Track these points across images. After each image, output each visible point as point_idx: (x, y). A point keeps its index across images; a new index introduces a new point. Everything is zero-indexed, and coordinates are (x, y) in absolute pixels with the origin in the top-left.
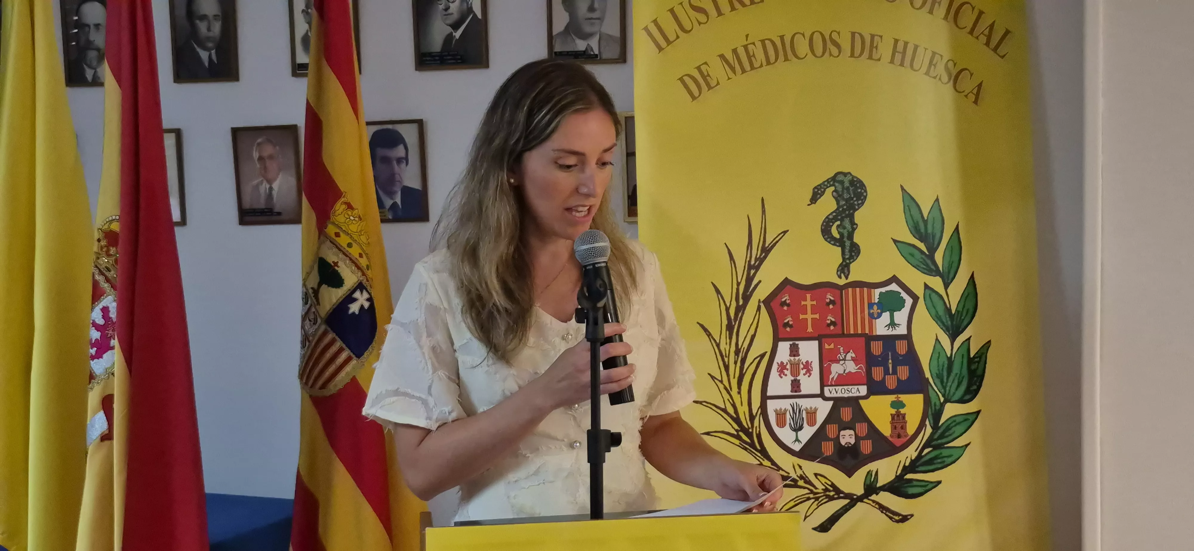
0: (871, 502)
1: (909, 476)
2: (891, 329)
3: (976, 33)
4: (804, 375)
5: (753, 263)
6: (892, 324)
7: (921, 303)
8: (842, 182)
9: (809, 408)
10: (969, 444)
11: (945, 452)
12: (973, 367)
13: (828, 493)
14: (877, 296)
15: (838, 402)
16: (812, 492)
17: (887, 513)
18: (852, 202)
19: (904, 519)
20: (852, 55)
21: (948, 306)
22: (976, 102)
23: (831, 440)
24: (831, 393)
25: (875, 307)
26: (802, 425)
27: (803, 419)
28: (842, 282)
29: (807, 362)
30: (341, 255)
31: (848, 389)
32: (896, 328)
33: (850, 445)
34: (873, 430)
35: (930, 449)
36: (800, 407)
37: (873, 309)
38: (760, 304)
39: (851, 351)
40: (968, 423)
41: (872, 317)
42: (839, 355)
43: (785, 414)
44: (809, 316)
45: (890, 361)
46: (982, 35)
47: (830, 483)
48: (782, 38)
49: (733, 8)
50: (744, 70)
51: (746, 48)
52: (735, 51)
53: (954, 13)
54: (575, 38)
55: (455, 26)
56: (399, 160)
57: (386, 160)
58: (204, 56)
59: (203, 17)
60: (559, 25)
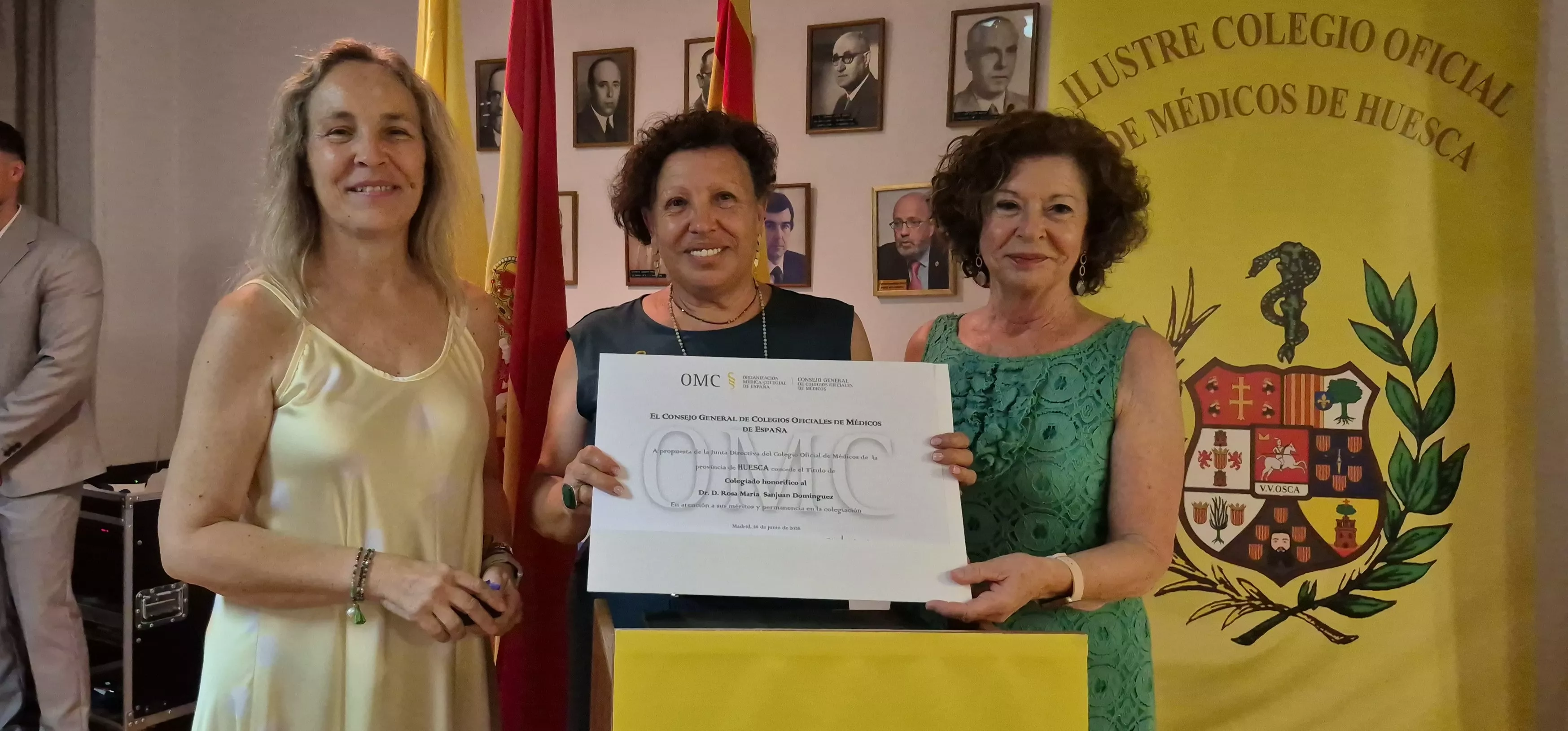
0: (1305, 617)
1: (1355, 592)
2: (1342, 423)
3: (1468, 87)
4: (1231, 467)
5: (1175, 338)
6: (1344, 417)
7: (1382, 396)
8: (1290, 254)
9: (1235, 504)
10: (1435, 561)
11: (1403, 569)
12: (1446, 473)
13: (1253, 602)
14: (1327, 384)
15: (1271, 502)
16: (1233, 598)
17: (1326, 632)
18: (1301, 276)
19: (1347, 640)
20: (1310, 112)
21: (1417, 401)
22: (1464, 167)
23: (1260, 542)
24: (1263, 490)
25: (1324, 397)
26: (1226, 522)
27: (1227, 515)
28: (1284, 365)
29: (1236, 453)
31: (1285, 488)
32: (1349, 422)
33: (1284, 551)
34: (1313, 537)
35: (1385, 563)
36: (1224, 503)
37: (1321, 399)
38: (1182, 385)
39: (1291, 445)
40: (1436, 537)
41: (1318, 407)
42: (1277, 449)
43: (1205, 509)
44: (1241, 402)
45: (1339, 459)
46: (1476, 90)
47: (1256, 591)
48: (1224, 92)
49: (1167, 60)
50: (1176, 128)
51: (1180, 102)
52: (1167, 106)
53: (1440, 65)
54: (976, 97)
55: (850, 88)
56: (784, 225)
57: (771, 225)
58: (602, 120)
59: (603, 84)
60: (961, 86)
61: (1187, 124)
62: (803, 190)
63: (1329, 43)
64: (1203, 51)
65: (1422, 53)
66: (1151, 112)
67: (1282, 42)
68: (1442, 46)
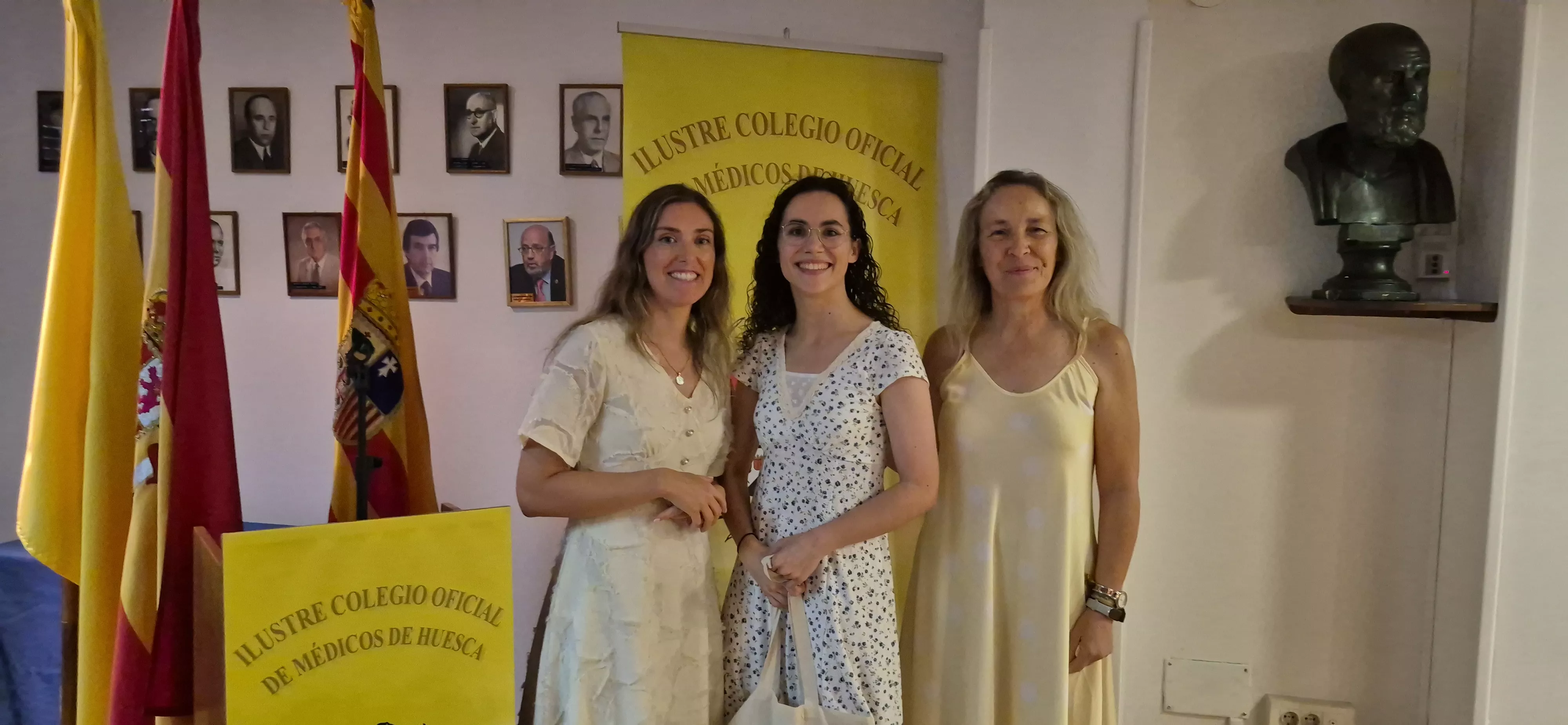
3: (897, 169)
22: (895, 223)
30: (373, 328)
46: (902, 171)
48: (744, 167)
49: (706, 142)
51: (715, 173)
52: (706, 176)
53: (880, 154)
54: (582, 152)
55: (482, 137)
56: (431, 247)
57: (420, 246)
58: (260, 150)
59: (260, 117)
60: (570, 143)
61: (720, 189)
62: (446, 219)
63: (812, 136)
64: (729, 137)
65: (869, 146)
66: (695, 179)
67: (782, 134)
68: (880, 142)
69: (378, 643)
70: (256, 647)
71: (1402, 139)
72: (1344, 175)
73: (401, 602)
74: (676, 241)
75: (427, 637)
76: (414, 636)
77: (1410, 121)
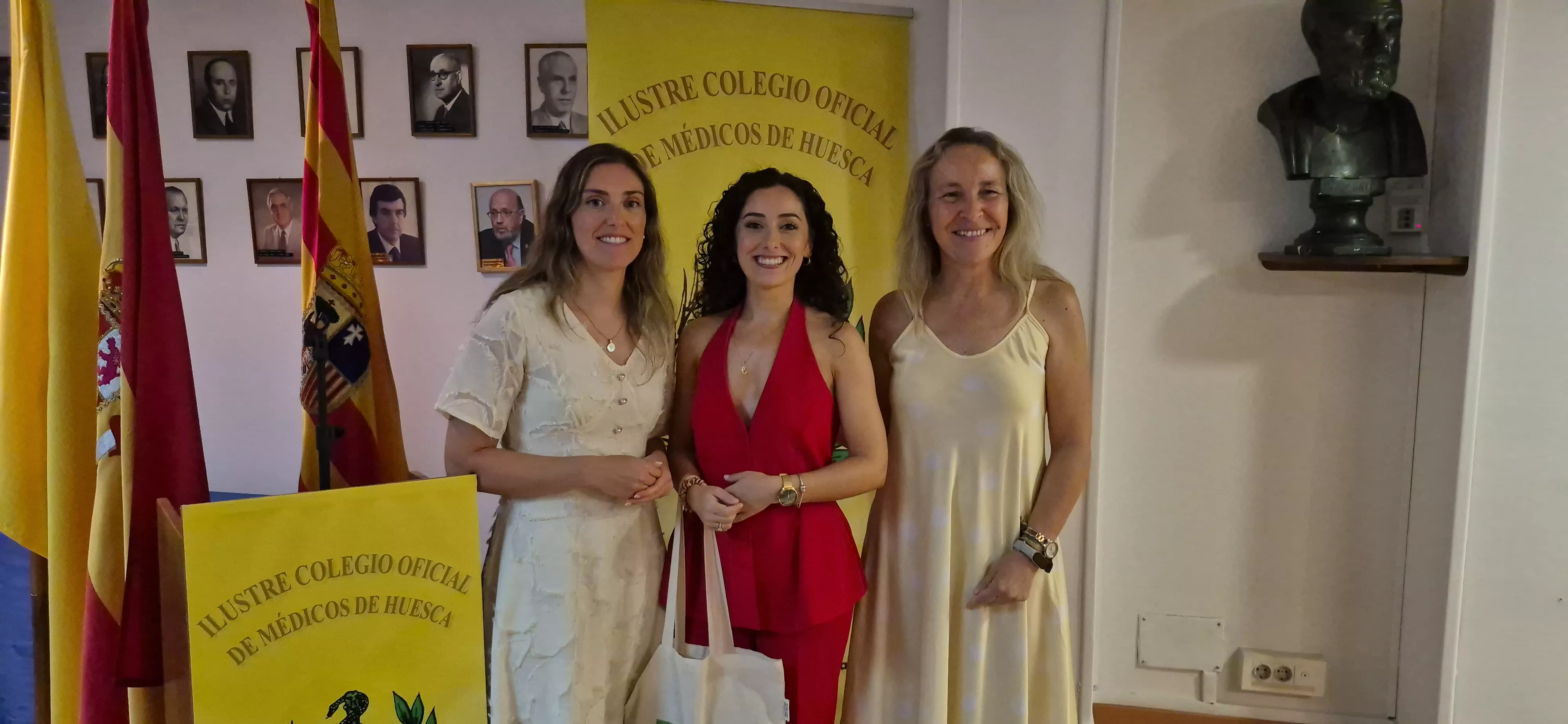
3: (869, 128)
20: (770, 144)
22: (867, 184)
30: (337, 295)
46: (873, 130)
48: (713, 127)
49: (673, 102)
50: (681, 153)
51: (683, 134)
52: (674, 137)
53: (851, 113)
54: (549, 115)
55: (447, 100)
56: (398, 212)
57: (387, 212)
58: (221, 115)
59: (220, 82)
60: (536, 104)
61: (689, 150)
62: (412, 183)
63: (781, 95)
64: (697, 97)
65: (840, 104)
66: (663, 140)
67: (750, 93)
68: (851, 100)
69: (344, 612)
70: (220, 618)
71: (1374, 93)
72: (1316, 129)
73: (366, 571)
74: (604, 204)
75: (395, 605)
76: (381, 605)
77: (1381, 73)
